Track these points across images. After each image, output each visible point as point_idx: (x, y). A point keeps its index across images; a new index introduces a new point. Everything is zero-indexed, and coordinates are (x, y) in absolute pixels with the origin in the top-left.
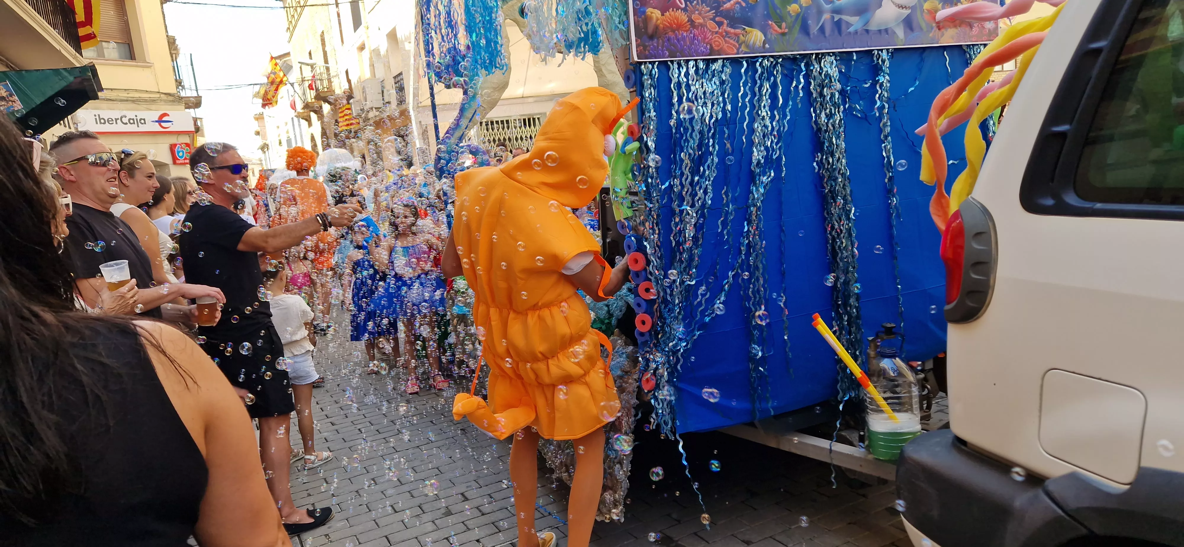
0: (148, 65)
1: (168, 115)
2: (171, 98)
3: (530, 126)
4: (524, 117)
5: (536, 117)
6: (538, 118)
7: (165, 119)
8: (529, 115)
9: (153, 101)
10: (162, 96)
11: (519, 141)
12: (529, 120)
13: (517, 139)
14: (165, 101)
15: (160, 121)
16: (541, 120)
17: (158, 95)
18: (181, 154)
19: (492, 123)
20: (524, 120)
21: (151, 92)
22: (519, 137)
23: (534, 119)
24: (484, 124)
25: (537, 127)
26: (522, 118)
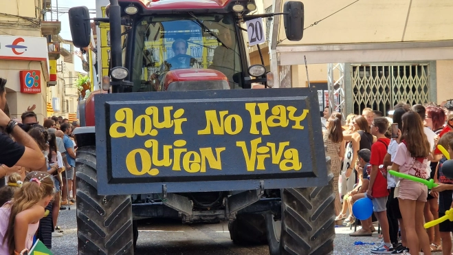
1: (22, 40)
2: (28, 23)
3: (414, 75)
4: (408, 64)
5: (422, 65)
6: (425, 67)
7: (20, 44)
8: (414, 62)
9: (11, 25)
10: (21, 20)
11: (399, 92)
12: (413, 68)
13: (396, 89)
14: (23, 26)
15: (14, 46)
16: (428, 68)
17: (16, 19)
18: (30, 82)
19: (368, 68)
20: (408, 68)
21: (11, 16)
22: (399, 87)
23: (419, 68)
24: (358, 69)
25: (422, 77)
26: (405, 65)
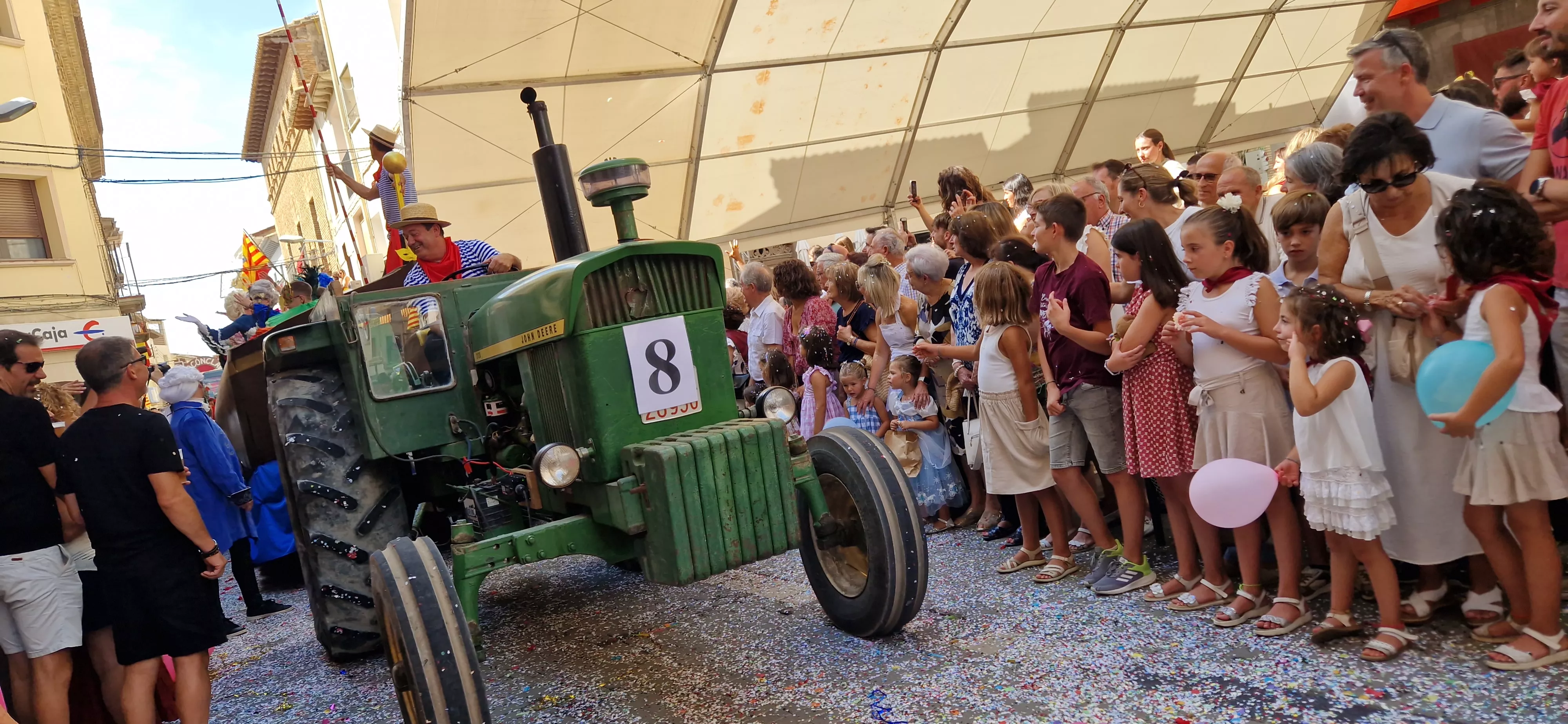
0: (68, 263)
1: (96, 323)
2: (101, 301)
7: (92, 328)
9: (76, 307)
10: (88, 299)
14: (93, 306)
15: (86, 331)
17: (83, 300)
21: (73, 296)
